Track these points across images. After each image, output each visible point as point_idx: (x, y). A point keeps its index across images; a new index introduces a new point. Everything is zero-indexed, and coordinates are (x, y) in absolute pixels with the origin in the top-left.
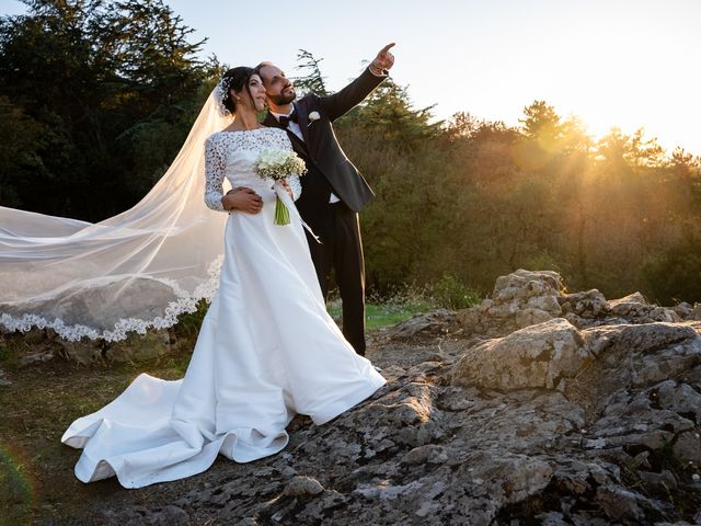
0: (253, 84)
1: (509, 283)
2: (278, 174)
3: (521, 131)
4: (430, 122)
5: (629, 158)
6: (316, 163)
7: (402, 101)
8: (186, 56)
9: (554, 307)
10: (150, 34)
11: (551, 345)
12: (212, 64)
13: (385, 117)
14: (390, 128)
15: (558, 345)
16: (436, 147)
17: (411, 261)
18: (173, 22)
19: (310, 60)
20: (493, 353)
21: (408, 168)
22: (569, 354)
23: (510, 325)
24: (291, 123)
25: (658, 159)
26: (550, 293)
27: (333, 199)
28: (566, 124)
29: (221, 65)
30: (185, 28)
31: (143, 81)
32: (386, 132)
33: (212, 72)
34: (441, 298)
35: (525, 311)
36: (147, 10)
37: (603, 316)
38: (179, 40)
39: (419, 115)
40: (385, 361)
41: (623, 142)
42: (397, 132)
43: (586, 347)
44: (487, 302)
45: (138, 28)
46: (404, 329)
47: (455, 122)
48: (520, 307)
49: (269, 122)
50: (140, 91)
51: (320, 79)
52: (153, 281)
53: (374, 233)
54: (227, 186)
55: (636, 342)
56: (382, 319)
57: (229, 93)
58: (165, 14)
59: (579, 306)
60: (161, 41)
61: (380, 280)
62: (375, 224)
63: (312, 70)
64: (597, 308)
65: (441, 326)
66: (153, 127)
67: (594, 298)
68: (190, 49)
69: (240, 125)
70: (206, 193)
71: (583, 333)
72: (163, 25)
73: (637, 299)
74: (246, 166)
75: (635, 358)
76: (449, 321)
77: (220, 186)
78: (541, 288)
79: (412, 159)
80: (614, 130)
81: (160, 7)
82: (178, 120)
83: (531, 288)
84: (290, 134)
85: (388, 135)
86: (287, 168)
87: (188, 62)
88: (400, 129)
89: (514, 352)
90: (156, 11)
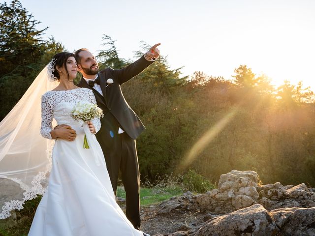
0: (70, 63)
1: (228, 179)
2: (86, 118)
3: (233, 82)
4: (180, 77)
5: (295, 98)
6: (110, 109)
7: (164, 65)
8: (35, 37)
9: (255, 193)
10: (14, 24)
11: (253, 222)
12: (51, 41)
13: (154, 74)
14: (157, 80)
15: (257, 222)
16: (184, 91)
17: (170, 159)
18: (28, 18)
19: (109, 40)
20: (218, 227)
21: (167, 104)
22: (264, 228)
23: (229, 205)
24: (96, 85)
25: (312, 98)
26: (252, 185)
27: (120, 131)
28: (259, 78)
29: (56, 43)
30: (35, 21)
31: (8, 51)
32: (154, 82)
33: (50, 46)
34: (187, 184)
35: (238, 197)
36: (12, 11)
37: (283, 199)
38: (31, 28)
39: (174, 73)
40: (153, 229)
41: (291, 89)
42: (161, 83)
43: (274, 223)
44: (215, 190)
45: (6, 20)
46: (164, 208)
47: (195, 77)
48: (234, 193)
49: (82, 84)
50: (6, 57)
51: (115, 51)
52: (7, 180)
53: (147, 143)
54: (54, 124)
55: (303, 219)
56: (152, 199)
57: (55, 68)
58: (23, 13)
59: (269, 193)
60: (20, 29)
61: (151, 171)
62: (149, 137)
63: (111, 46)
64: (280, 194)
65: (187, 206)
66: (13, 78)
67: (278, 188)
68: (38, 33)
69: (63, 87)
70: (42, 128)
71: (272, 213)
72: (21, 19)
73: (303, 187)
74: (66, 112)
75: (303, 230)
76: (192, 202)
77: (50, 123)
78: (247, 182)
79: (170, 99)
80: (286, 82)
81: (20, 8)
82: (29, 75)
83: (240, 182)
84: (95, 92)
85: (156, 84)
86: (91, 114)
87: (36, 40)
88: (162, 81)
89: (231, 227)
90: (18, 11)
